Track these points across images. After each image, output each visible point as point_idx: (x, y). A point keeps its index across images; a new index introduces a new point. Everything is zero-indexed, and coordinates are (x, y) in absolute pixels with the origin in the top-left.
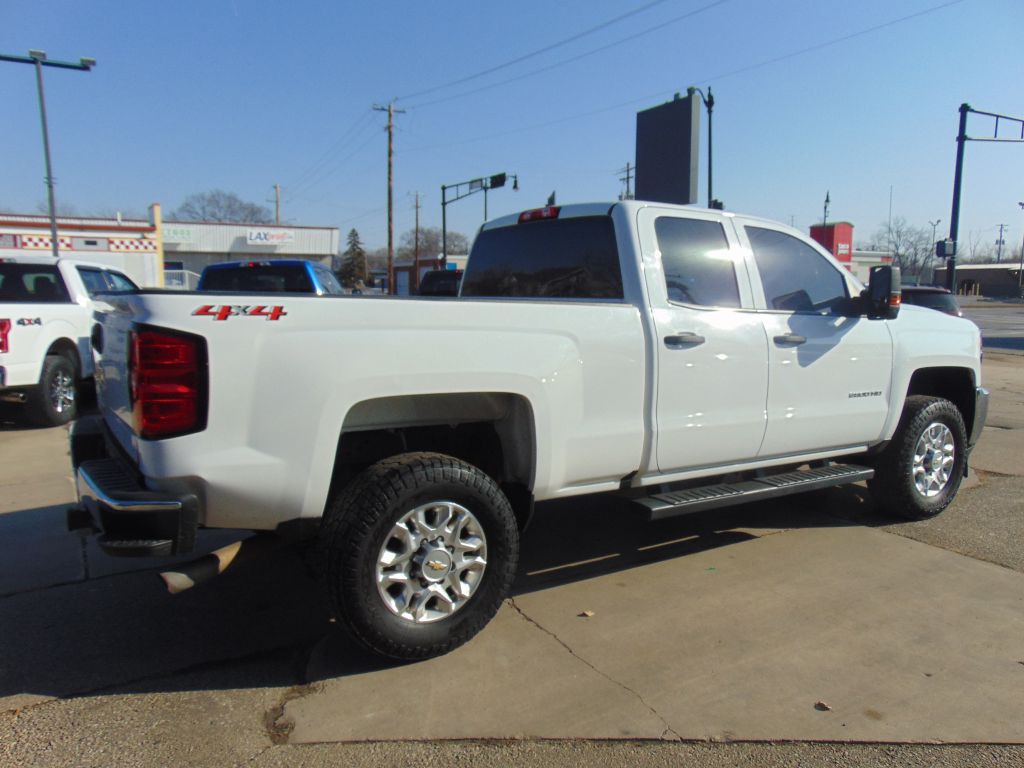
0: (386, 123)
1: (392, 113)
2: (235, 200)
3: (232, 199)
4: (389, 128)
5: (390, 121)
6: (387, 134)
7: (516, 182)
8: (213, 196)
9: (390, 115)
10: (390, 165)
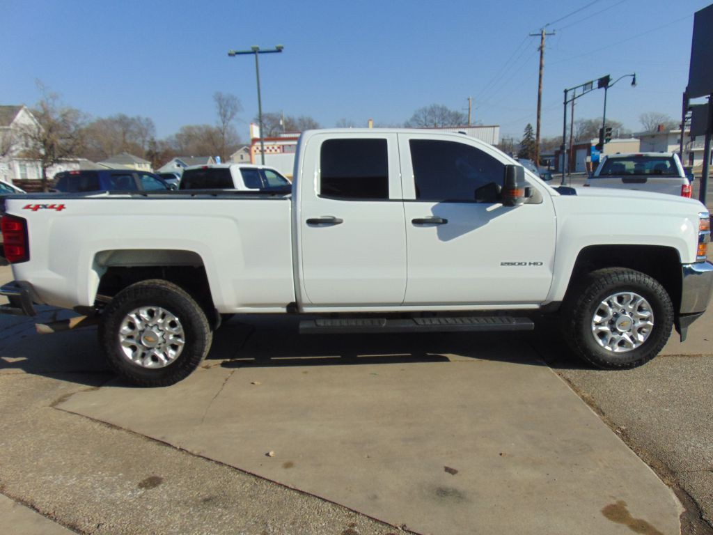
0: (539, 45)
1: (544, 36)
2: (446, 110)
3: (444, 109)
4: (541, 48)
5: (542, 42)
6: (540, 52)
7: (634, 79)
8: (432, 109)
9: (542, 38)
10: (540, 76)
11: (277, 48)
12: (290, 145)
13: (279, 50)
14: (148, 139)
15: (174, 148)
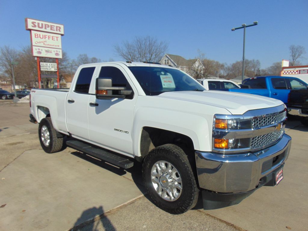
11: (254, 23)
12: (304, 70)
13: (255, 24)
14: (256, 69)
15: (269, 73)
